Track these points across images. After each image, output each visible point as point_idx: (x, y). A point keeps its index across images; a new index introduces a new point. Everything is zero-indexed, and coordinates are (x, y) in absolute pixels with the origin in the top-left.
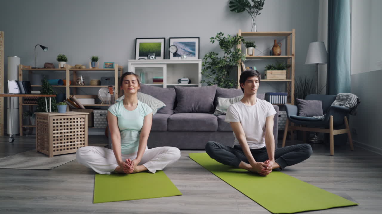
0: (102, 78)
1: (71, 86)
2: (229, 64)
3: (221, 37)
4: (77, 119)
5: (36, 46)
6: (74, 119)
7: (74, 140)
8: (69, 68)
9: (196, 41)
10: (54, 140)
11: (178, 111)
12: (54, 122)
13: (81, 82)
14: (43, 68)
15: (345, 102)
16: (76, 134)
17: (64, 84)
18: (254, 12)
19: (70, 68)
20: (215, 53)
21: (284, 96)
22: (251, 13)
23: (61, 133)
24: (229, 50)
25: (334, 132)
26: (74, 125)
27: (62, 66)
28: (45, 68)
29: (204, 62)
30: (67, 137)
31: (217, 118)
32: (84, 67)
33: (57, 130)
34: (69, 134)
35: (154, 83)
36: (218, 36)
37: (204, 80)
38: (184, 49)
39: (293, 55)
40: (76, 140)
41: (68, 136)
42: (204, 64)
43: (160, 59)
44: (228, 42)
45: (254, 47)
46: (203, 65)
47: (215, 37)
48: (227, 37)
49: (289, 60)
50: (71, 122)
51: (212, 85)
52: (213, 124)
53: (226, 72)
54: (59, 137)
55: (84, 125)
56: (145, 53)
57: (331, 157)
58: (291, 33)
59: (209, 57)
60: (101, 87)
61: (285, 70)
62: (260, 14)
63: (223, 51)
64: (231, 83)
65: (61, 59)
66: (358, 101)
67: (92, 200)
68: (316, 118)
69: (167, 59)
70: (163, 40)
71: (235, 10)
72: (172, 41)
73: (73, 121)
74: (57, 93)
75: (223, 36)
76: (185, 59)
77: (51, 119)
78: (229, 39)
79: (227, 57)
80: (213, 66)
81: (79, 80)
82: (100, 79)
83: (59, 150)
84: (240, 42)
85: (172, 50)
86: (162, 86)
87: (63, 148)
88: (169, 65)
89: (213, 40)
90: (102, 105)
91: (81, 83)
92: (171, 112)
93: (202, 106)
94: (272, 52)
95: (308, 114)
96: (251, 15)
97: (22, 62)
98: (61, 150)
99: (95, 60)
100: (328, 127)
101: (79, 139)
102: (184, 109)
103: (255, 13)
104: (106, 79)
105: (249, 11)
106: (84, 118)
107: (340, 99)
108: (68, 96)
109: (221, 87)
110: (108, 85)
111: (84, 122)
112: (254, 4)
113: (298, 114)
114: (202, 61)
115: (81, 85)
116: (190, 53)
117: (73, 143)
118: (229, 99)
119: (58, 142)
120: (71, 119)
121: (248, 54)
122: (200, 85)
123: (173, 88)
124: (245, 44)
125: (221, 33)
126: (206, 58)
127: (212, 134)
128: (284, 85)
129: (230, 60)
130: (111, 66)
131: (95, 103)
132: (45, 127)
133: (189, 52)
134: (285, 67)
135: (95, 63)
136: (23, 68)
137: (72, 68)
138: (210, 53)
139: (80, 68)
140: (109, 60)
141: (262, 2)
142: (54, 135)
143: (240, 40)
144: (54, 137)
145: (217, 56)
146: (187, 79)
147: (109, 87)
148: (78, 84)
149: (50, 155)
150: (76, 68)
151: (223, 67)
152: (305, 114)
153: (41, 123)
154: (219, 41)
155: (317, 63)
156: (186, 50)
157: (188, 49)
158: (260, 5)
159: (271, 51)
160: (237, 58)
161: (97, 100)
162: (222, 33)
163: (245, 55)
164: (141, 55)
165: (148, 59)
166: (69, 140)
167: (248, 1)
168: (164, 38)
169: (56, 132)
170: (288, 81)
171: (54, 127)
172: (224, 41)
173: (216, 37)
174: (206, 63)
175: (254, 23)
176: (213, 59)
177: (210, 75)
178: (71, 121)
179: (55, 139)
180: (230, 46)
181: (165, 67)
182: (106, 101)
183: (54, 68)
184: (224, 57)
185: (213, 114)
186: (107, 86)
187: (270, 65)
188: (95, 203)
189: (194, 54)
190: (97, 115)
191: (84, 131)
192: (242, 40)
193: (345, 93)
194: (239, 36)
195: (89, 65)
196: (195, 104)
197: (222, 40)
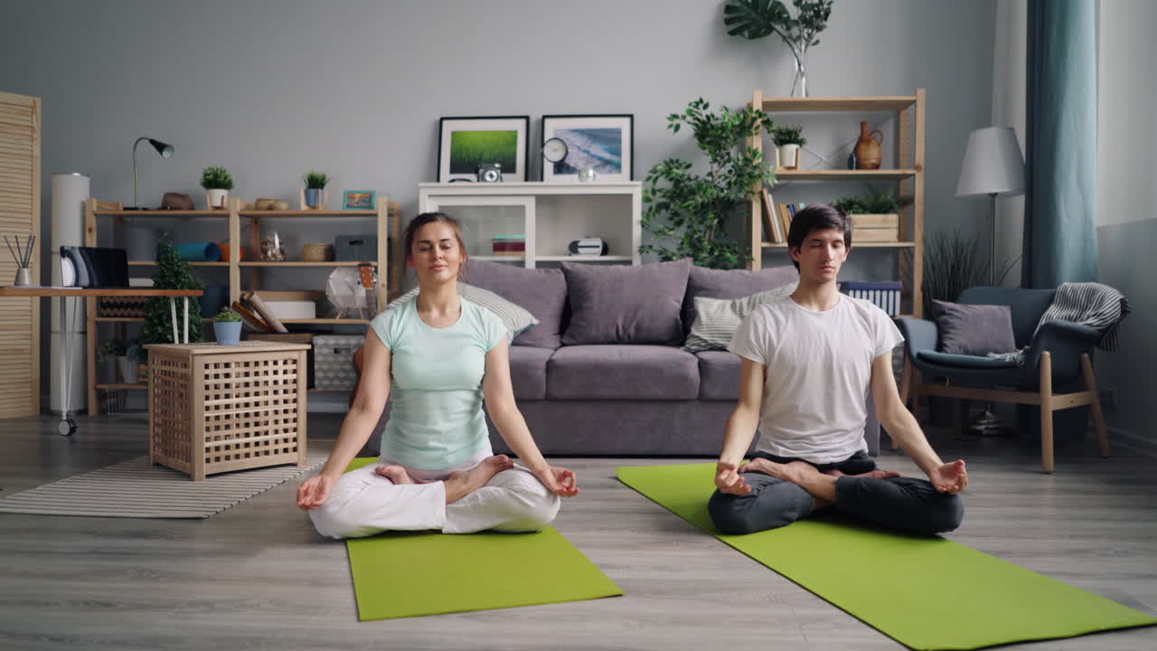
0: (339, 239)
1: (244, 264)
2: (724, 197)
3: (701, 115)
4: (275, 363)
5: (137, 143)
6: (266, 363)
7: (265, 428)
8: (239, 209)
9: (624, 124)
10: (208, 429)
11: (573, 336)
12: (207, 372)
13: (274, 252)
14: (159, 209)
15: (1084, 309)
16: (271, 408)
17: (224, 257)
18: (799, 37)
19: (242, 210)
20: (681, 162)
21: (891, 293)
22: (790, 40)
23: (227, 407)
24: (723, 152)
25: (1053, 402)
26: (266, 383)
27: (218, 204)
28: (164, 208)
29: (650, 190)
30: (247, 420)
31: (697, 360)
32: (283, 206)
33: (217, 397)
34: (252, 410)
35: (497, 253)
36: (691, 110)
37: (649, 243)
38: (586, 152)
39: (918, 168)
40: (271, 427)
41: (247, 415)
42: (650, 195)
43: (515, 181)
44: (723, 128)
45: (801, 143)
46: (646, 200)
47: (680, 114)
48: (718, 114)
49: (904, 182)
50: (257, 374)
51: (674, 258)
52: (684, 378)
53: (716, 221)
54: (222, 419)
55: (295, 381)
56: (467, 163)
57: (1045, 477)
58: (914, 102)
59: (663, 173)
60: (335, 267)
61: (895, 212)
62: (817, 42)
63: (705, 157)
64: (731, 253)
65: (215, 181)
66: (1124, 307)
67: (353, 611)
68: (999, 359)
69: (534, 179)
70: (523, 122)
71: (744, 30)
72: (551, 126)
73: (262, 368)
74: (203, 286)
75: (708, 112)
76: (590, 181)
77: (198, 365)
78: (726, 120)
79: (720, 173)
80: (677, 201)
81: (270, 246)
82: (332, 242)
83: (223, 459)
84: (757, 128)
85: (553, 153)
86: (521, 264)
87: (233, 452)
88: (541, 200)
89: (676, 122)
90: (337, 321)
91: (274, 255)
92: (555, 341)
93: (646, 324)
94: (855, 161)
95: (970, 347)
96: (791, 46)
97: (94, 190)
98: (228, 458)
99: (315, 183)
100: (1036, 387)
101: (282, 426)
102: (593, 333)
103: (804, 41)
104: (352, 243)
105: (785, 33)
106: (295, 362)
107: (1067, 302)
108: (235, 294)
109: (702, 266)
110: (358, 260)
111: (295, 371)
112: (800, 12)
113: (940, 346)
114: (643, 185)
115: (276, 261)
116: (606, 163)
117: (261, 438)
118: (729, 303)
119: (218, 433)
120: (257, 364)
121: (781, 164)
122: (637, 261)
123: (559, 270)
124: (772, 135)
125: (701, 101)
126: (654, 176)
127: (681, 408)
128: (889, 260)
129: (729, 183)
130: (364, 201)
131: (318, 316)
132: (179, 390)
133: (600, 159)
134: (895, 206)
135: (317, 193)
136: (98, 208)
137: (248, 208)
138: (666, 162)
139: (270, 208)
140: (359, 185)
141: (825, 6)
142: (207, 414)
143: (759, 121)
144: (208, 419)
145: (688, 171)
146: (599, 242)
147: (360, 266)
148: (266, 259)
149: (197, 474)
150: (261, 209)
151: (708, 204)
152: (960, 348)
153: (167, 378)
154: (696, 125)
155: (994, 191)
156: (593, 153)
157: (599, 150)
158: (817, 14)
159: (851, 155)
160: (751, 176)
161: (323, 304)
162: (705, 102)
163: (774, 169)
164: (455, 168)
165: (478, 181)
166: (252, 429)
167: (780, 4)
168: (527, 118)
169: (212, 402)
170: (903, 248)
171: (207, 387)
172: (709, 126)
173: (684, 113)
174: (654, 192)
175: (800, 69)
176: (677, 182)
177: (671, 230)
178: (257, 369)
179: (209, 424)
180: (728, 140)
181: (530, 205)
182: (348, 309)
183: (193, 209)
184: (710, 174)
185: (682, 348)
186: (356, 263)
187: (848, 198)
188: (364, 621)
189: (618, 167)
190: (325, 351)
191: (295, 401)
192: (763, 122)
193: (1082, 284)
194: (755, 109)
195: (300, 196)
196: (626, 317)
197: (703, 123)
